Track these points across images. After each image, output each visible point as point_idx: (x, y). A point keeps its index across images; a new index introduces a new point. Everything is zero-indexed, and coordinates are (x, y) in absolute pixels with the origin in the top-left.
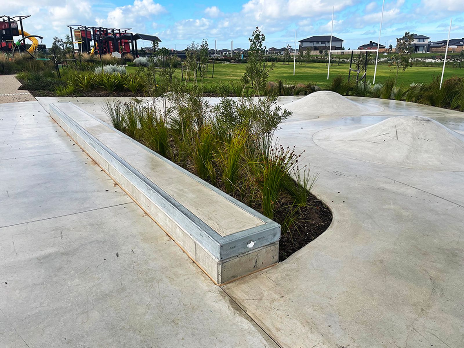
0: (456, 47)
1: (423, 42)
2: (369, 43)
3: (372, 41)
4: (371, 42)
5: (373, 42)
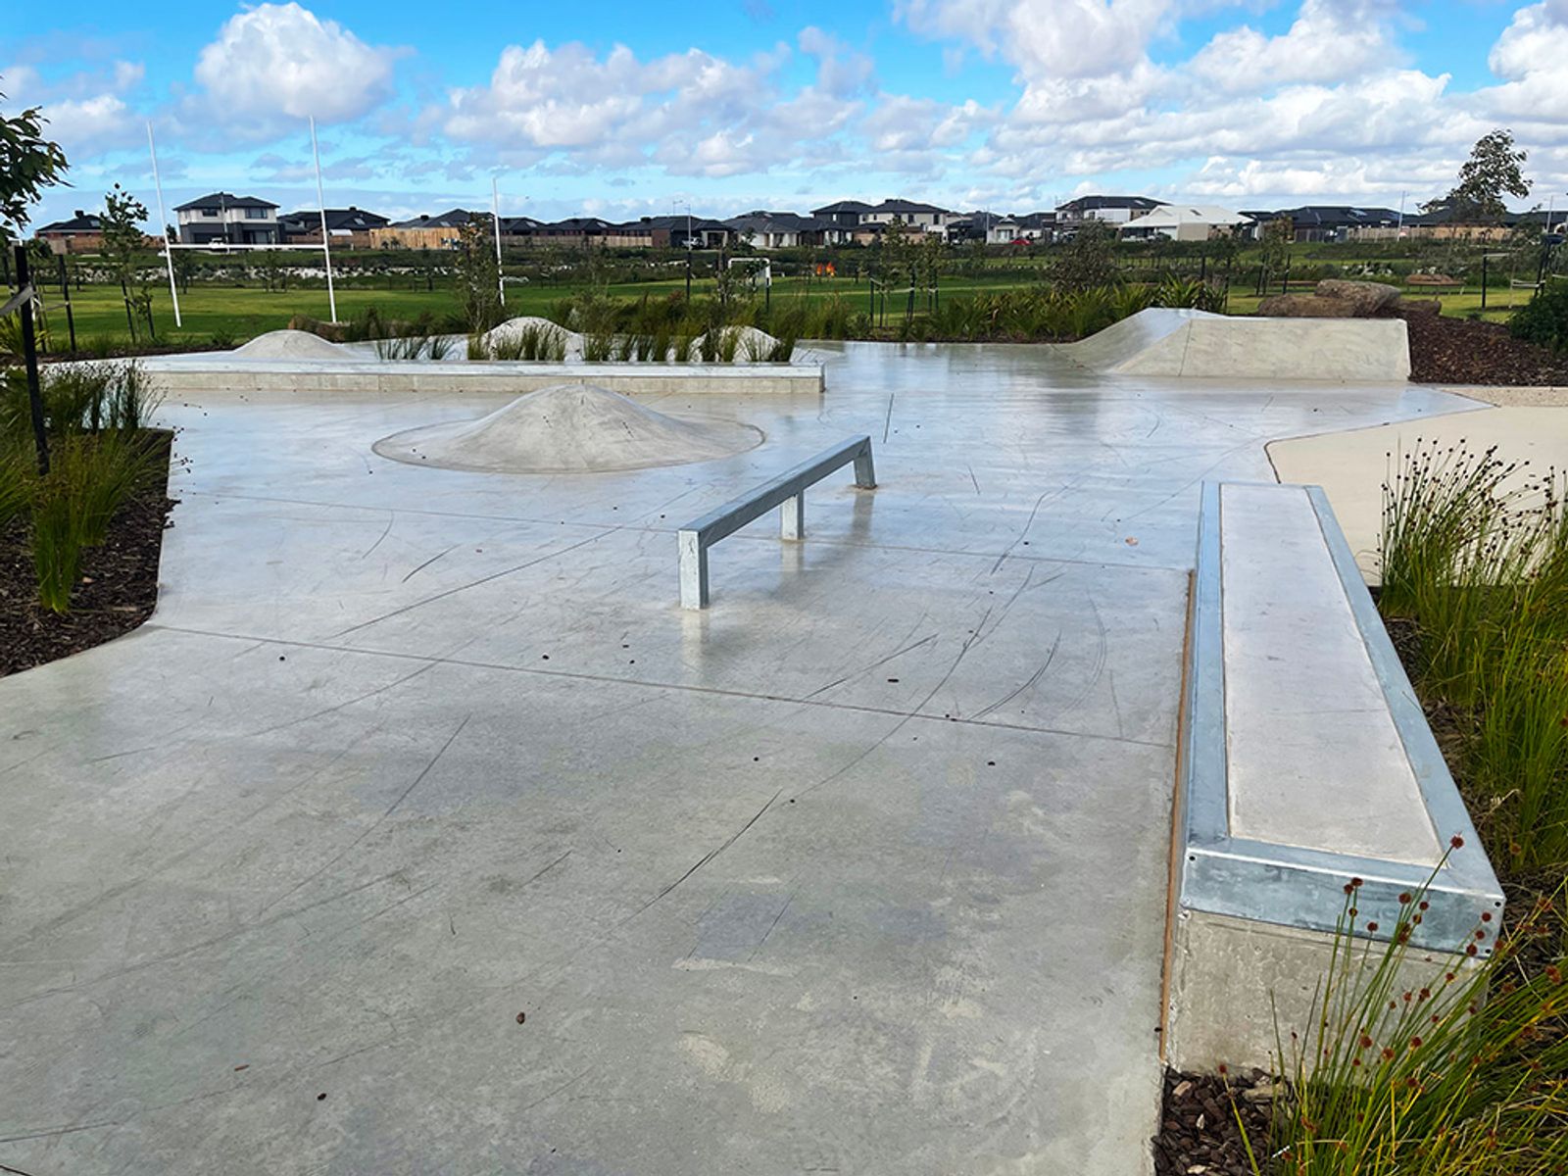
0: (349, 232)
1: (262, 217)
2: (75, 217)
3: (82, 212)
4: (79, 213)
5: (86, 214)
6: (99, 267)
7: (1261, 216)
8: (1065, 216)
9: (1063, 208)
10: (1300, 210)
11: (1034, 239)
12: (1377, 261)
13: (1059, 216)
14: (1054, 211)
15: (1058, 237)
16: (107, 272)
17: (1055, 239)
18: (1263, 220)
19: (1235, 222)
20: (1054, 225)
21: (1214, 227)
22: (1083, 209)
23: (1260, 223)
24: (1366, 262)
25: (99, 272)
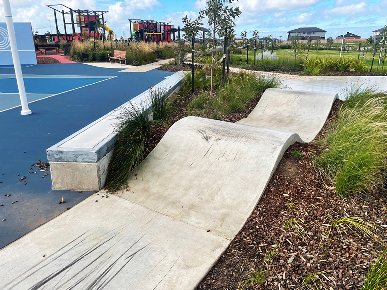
2: (347, 34)
3: (349, 32)
6: (350, 47)
16: (352, 48)
25: (350, 48)
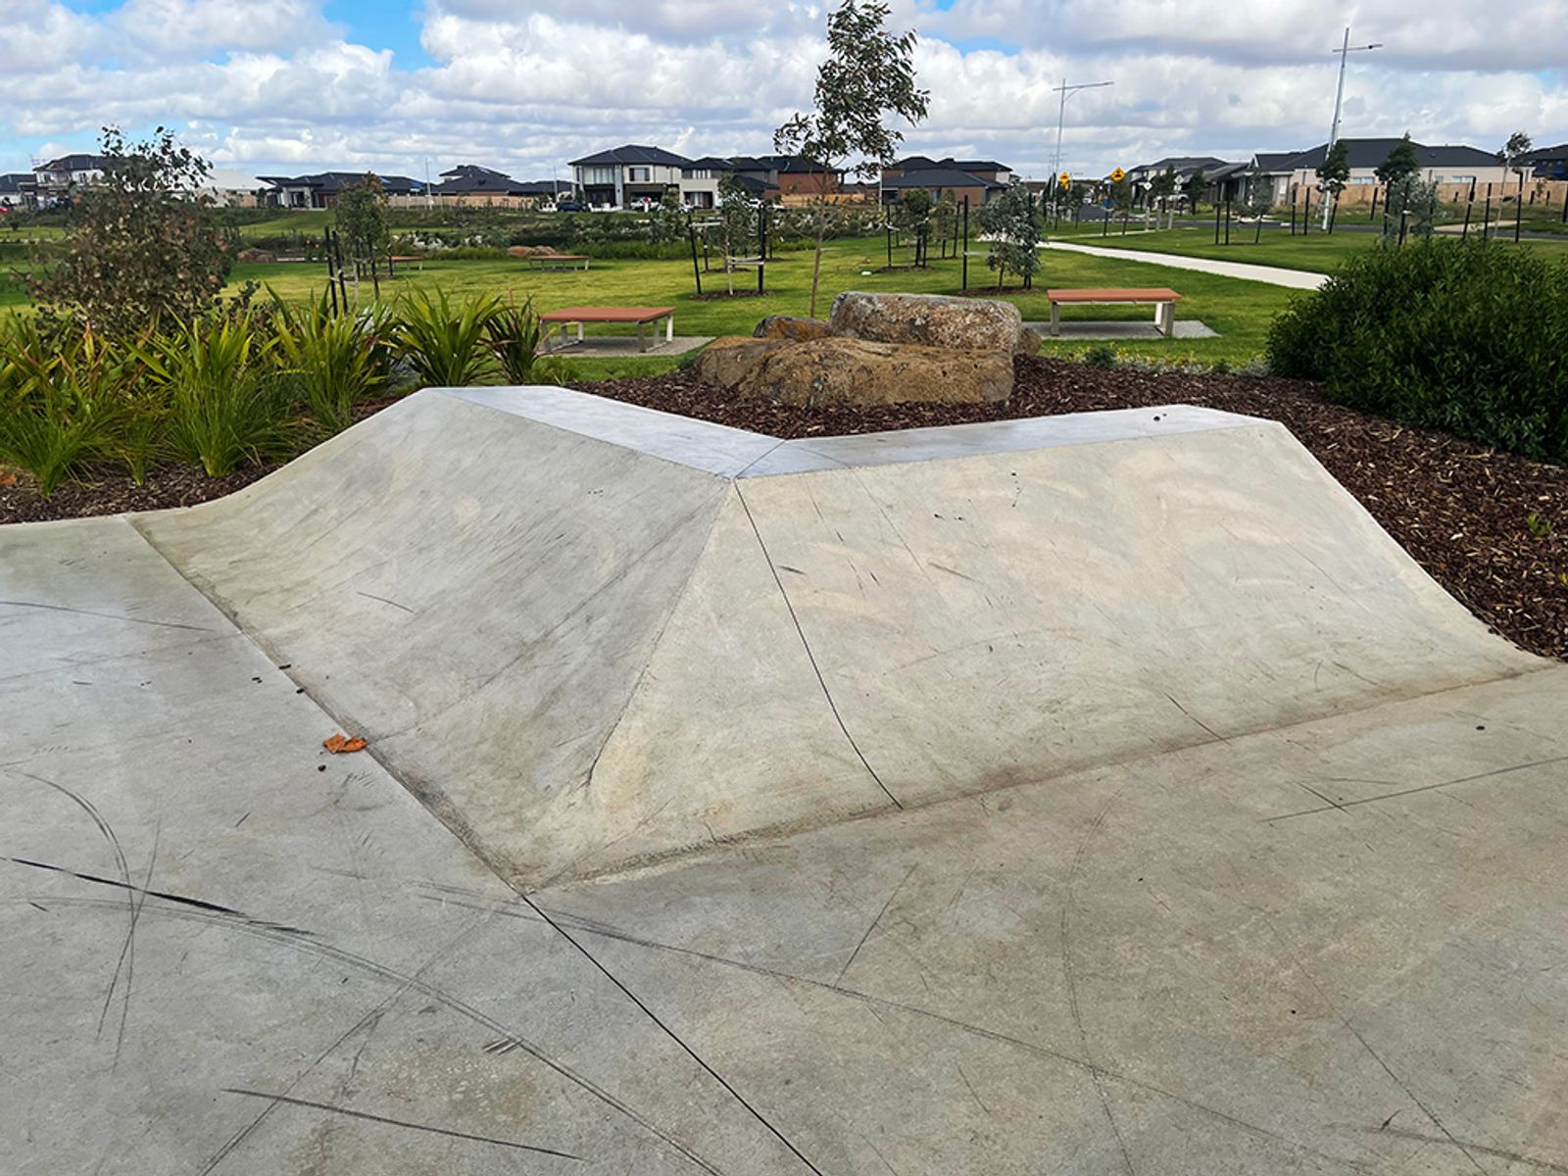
7: (282, 183)
8: (47, 178)
9: (42, 169)
10: (324, 175)
11: (11, 205)
12: (425, 230)
13: (40, 178)
14: (33, 173)
15: (45, 202)
17: (42, 205)
18: (287, 186)
19: (256, 188)
20: (36, 189)
21: (234, 193)
22: (70, 170)
23: (284, 189)
24: (414, 231)
